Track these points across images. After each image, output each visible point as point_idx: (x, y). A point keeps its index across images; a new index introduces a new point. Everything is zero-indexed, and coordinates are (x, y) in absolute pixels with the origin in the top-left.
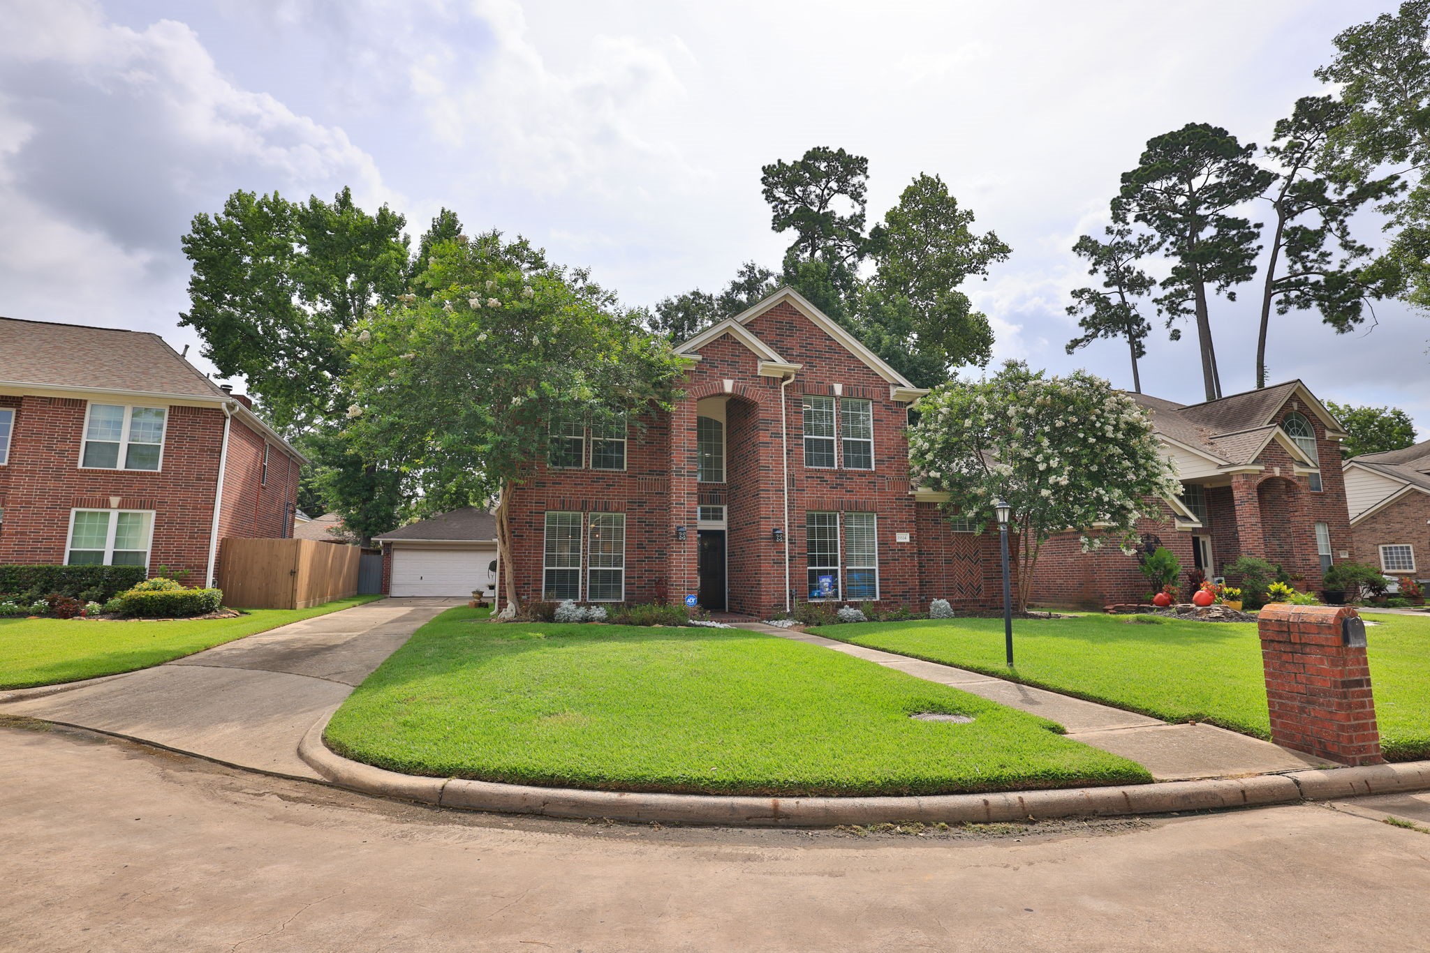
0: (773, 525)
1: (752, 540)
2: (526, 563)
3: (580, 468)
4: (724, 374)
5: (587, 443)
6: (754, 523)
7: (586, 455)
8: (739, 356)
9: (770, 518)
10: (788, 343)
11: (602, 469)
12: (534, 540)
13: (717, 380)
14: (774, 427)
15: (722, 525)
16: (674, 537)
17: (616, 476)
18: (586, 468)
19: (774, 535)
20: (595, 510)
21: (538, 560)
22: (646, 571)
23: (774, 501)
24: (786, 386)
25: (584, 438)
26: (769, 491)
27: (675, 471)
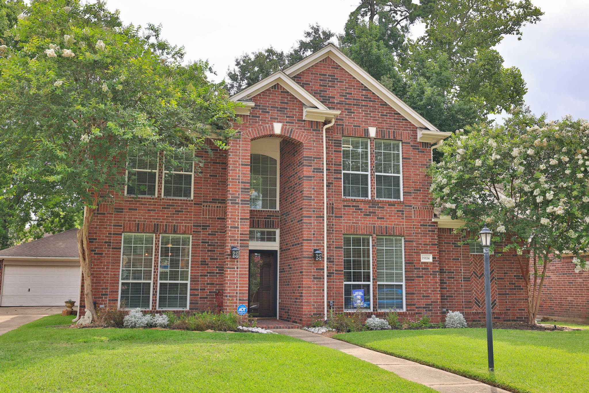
0: (314, 246)
1: (297, 259)
2: (105, 277)
3: (153, 197)
4: (275, 118)
5: (159, 175)
6: (298, 244)
7: (159, 186)
8: (287, 103)
9: (311, 240)
10: (330, 92)
11: (172, 198)
12: (112, 257)
13: (268, 123)
14: (316, 163)
15: (274, 246)
16: (229, 255)
17: (184, 203)
18: (158, 197)
19: (315, 254)
20: (165, 232)
21: (114, 274)
22: (208, 284)
23: (315, 226)
24: (327, 130)
25: (157, 171)
26: (311, 217)
27: (231, 200)
